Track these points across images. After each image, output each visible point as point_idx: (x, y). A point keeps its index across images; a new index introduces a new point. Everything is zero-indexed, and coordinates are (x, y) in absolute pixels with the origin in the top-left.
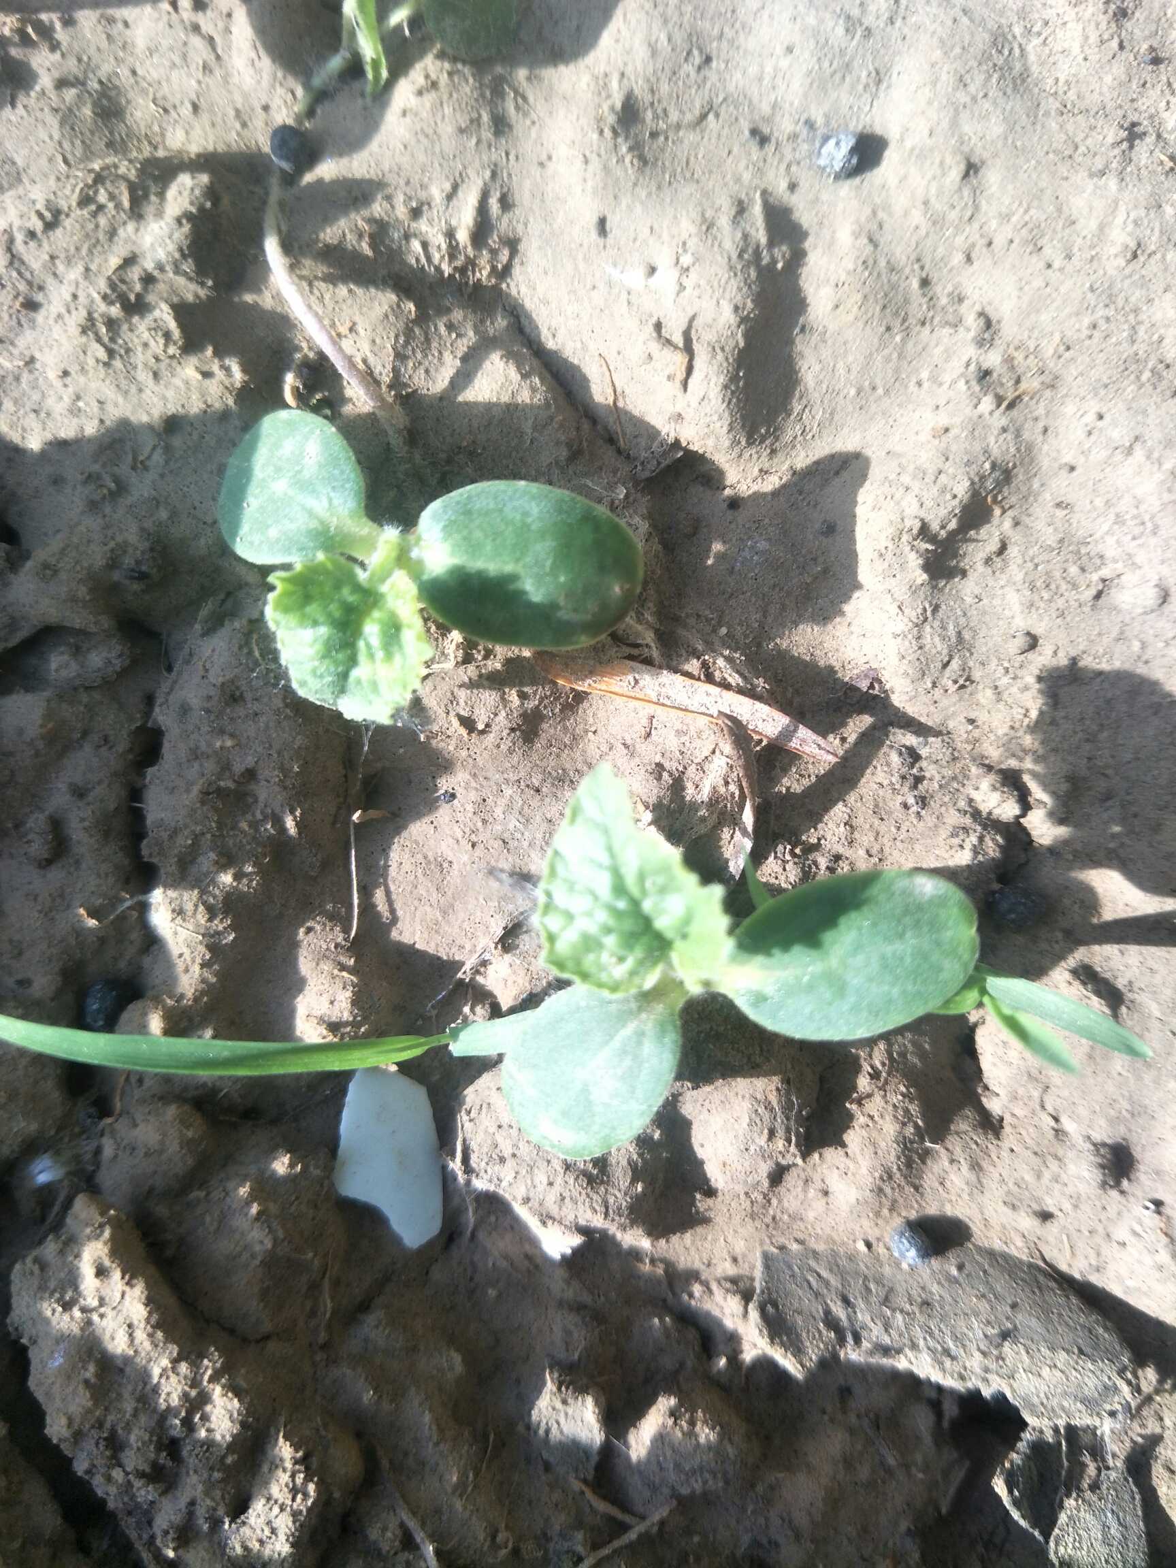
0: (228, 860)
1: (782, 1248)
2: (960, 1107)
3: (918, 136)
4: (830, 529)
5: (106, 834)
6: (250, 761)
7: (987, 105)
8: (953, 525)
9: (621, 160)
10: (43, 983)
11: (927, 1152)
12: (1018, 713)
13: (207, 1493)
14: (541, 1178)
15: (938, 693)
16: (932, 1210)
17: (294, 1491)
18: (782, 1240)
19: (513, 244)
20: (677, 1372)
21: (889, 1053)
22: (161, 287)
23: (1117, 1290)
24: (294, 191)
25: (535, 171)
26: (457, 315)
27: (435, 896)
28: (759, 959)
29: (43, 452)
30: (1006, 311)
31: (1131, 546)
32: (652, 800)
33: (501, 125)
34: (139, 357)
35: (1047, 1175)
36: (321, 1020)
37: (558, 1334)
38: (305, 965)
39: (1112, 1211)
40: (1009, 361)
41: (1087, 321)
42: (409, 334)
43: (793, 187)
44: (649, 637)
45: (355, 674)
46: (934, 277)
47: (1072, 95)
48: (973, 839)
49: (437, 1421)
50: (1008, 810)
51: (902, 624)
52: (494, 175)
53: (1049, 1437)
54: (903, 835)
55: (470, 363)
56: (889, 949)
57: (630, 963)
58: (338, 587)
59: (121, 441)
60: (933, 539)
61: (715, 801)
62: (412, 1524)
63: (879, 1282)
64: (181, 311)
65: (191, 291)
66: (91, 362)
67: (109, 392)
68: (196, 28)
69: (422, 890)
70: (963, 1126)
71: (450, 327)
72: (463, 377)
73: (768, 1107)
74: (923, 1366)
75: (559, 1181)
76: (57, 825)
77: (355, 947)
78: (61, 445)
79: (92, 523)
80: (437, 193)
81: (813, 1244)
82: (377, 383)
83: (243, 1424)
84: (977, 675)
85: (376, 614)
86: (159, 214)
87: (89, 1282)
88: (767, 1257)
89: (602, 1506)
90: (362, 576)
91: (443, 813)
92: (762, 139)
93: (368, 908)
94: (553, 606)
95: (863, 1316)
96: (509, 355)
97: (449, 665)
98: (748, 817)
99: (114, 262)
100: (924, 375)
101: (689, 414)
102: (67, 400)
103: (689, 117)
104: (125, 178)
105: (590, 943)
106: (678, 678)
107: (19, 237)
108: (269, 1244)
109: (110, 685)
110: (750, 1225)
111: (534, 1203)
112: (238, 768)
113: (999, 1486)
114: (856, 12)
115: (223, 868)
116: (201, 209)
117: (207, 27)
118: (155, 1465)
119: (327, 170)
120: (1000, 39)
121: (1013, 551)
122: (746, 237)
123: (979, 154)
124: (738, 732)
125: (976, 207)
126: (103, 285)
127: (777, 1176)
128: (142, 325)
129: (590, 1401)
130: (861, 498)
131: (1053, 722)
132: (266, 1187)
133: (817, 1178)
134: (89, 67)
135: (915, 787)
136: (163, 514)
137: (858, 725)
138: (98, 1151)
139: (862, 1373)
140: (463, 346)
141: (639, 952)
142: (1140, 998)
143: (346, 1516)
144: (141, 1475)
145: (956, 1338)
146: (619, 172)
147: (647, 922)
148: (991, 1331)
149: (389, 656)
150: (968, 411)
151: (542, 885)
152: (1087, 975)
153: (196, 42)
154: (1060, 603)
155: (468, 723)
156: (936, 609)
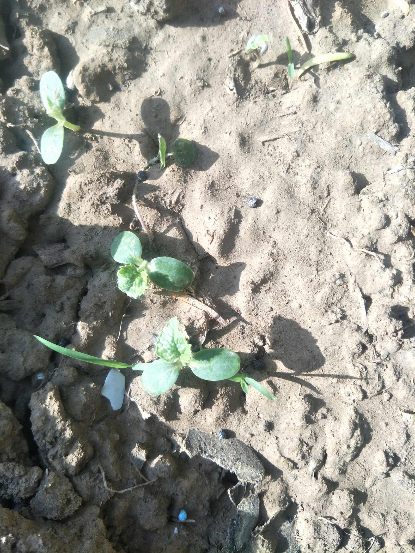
0: (96, 319)
1: (194, 430)
2: (239, 406)
3: (269, 203)
4: (235, 277)
5: (72, 308)
6: (105, 300)
7: (284, 200)
8: (259, 282)
9: (208, 194)
10: (51, 336)
11: (229, 414)
12: (267, 324)
13: (61, 449)
14: (145, 401)
15: (251, 316)
16: (228, 428)
17: (79, 454)
18: (194, 428)
19: (183, 206)
20: (164, 451)
21: (225, 390)
22: (109, 200)
23: (265, 456)
24: (141, 184)
25: (191, 192)
26: (169, 217)
27: (136, 336)
28: (197, 361)
29: (77, 226)
30: (279, 242)
31: (296, 295)
32: (187, 325)
33: (186, 181)
34: (102, 213)
35: (254, 426)
36: (107, 357)
37: (141, 437)
38: (106, 344)
39: (267, 437)
40: (278, 252)
41: (295, 247)
42: (158, 220)
43: (242, 207)
44: (193, 291)
45: (131, 288)
46: (266, 232)
47: (302, 201)
48: (252, 348)
49: (111, 447)
50: (261, 344)
51: (245, 300)
52: (182, 191)
53: (243, 485)
54: (238, 344)
55: (169, 228)
56: (222, 364)
57: (172, 356)
58: (132, 270)
59: (94, 228)
60: (255, 284)
61: (199, 328)
62: (101, 468)
63: (213, 442)
64: (112, 205)
65: (115, 202)
66: (91, 212)
67: (94, 218)
68: (128, 145)
69: (134, 334)
70: (239, 411)
71: (167, 220)
72: (167, 231)
73: (196, 396)
74: (218, 462)
75: (149, 402)
76: (62, 304)
77: (117, 343)
78: (81, 226)
79: (85, 244)
80: (170, 192)
81: (201, 430)
82: (149, 228)
83: (72, 437)
84: (259, 314)
85: (138, 277)
86: (112, 186)
87: (48, 400)
88: (190, 430)
89: (142, 476)
90: (138, 269)
91: (142, 319)
92: (238, 195)
93: (122, 335)
94: (174, 283)
95: (208, 448)
96: (177, 228)
97: (151, 288)
98: (206, 333)
99: (101, 193)
100: (260, 251)
101: (211, 249)
102: (84, 218)
103: (224, 188)
104: (107, 177)
105: (165, 351)
106: (197, 301)
107: (83, 184)
108: (85, 401)
109: (80, 278)
110: (188, 423)
111: (142, 406)
112: (102, 301)
113: (229, 492)
114: (262, 175)
115: (94, 320)
116: (121, 187)
117: (130, 145)
118: (52, 441)
119: (148, 182)
120: (290, 187)
121: (271, 290)
122: (229, 216)
123: (281, 209)
124: (207, 315)
125: (277, 220)
126: (98, 197)
127: (196, 412)
128: (104, 207)
129: (144, 451)
130: (242, 273)
131: (273, 327)
132: (87, 389)
133: (204, 415)
134: (104, 148)
135: (242, 334)
136: (99, 246)
137: (233, 319)
138: (53, 375)
139: (205, 460)
140: (169, 224)
141: (174, 355)
142: (281, 391)
143: (87, 464)
144: (49, 442)
145: (227, 457)
146: (207, 197)
147: (177, 349)
148: (235, 458)
149: (139, 286)
150: (267, 260)
151: (159, 337)
152: (270, 383)
153: (127, 148)
154: (279, 303)
155: (152, 301)
156: (253, 298)
